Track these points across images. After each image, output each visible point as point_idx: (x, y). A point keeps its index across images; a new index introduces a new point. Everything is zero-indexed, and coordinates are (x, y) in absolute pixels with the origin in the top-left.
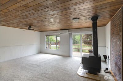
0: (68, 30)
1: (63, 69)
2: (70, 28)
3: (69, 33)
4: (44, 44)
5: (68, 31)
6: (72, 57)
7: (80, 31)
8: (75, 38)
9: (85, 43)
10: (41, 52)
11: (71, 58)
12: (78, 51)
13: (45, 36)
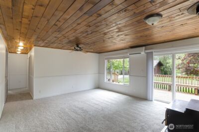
0: (144, 48)
1: (124, 126)
2: (149, 42)
3: (147, 53)
4: (104, 74)
5: (146, 49)
6: (152, 101)
7: (172, 47)
8: (167, 63)
9: (187, 74)
10: (98, 87)
11: (149, 102)
12: (170, 90)
13: (106, 61)
